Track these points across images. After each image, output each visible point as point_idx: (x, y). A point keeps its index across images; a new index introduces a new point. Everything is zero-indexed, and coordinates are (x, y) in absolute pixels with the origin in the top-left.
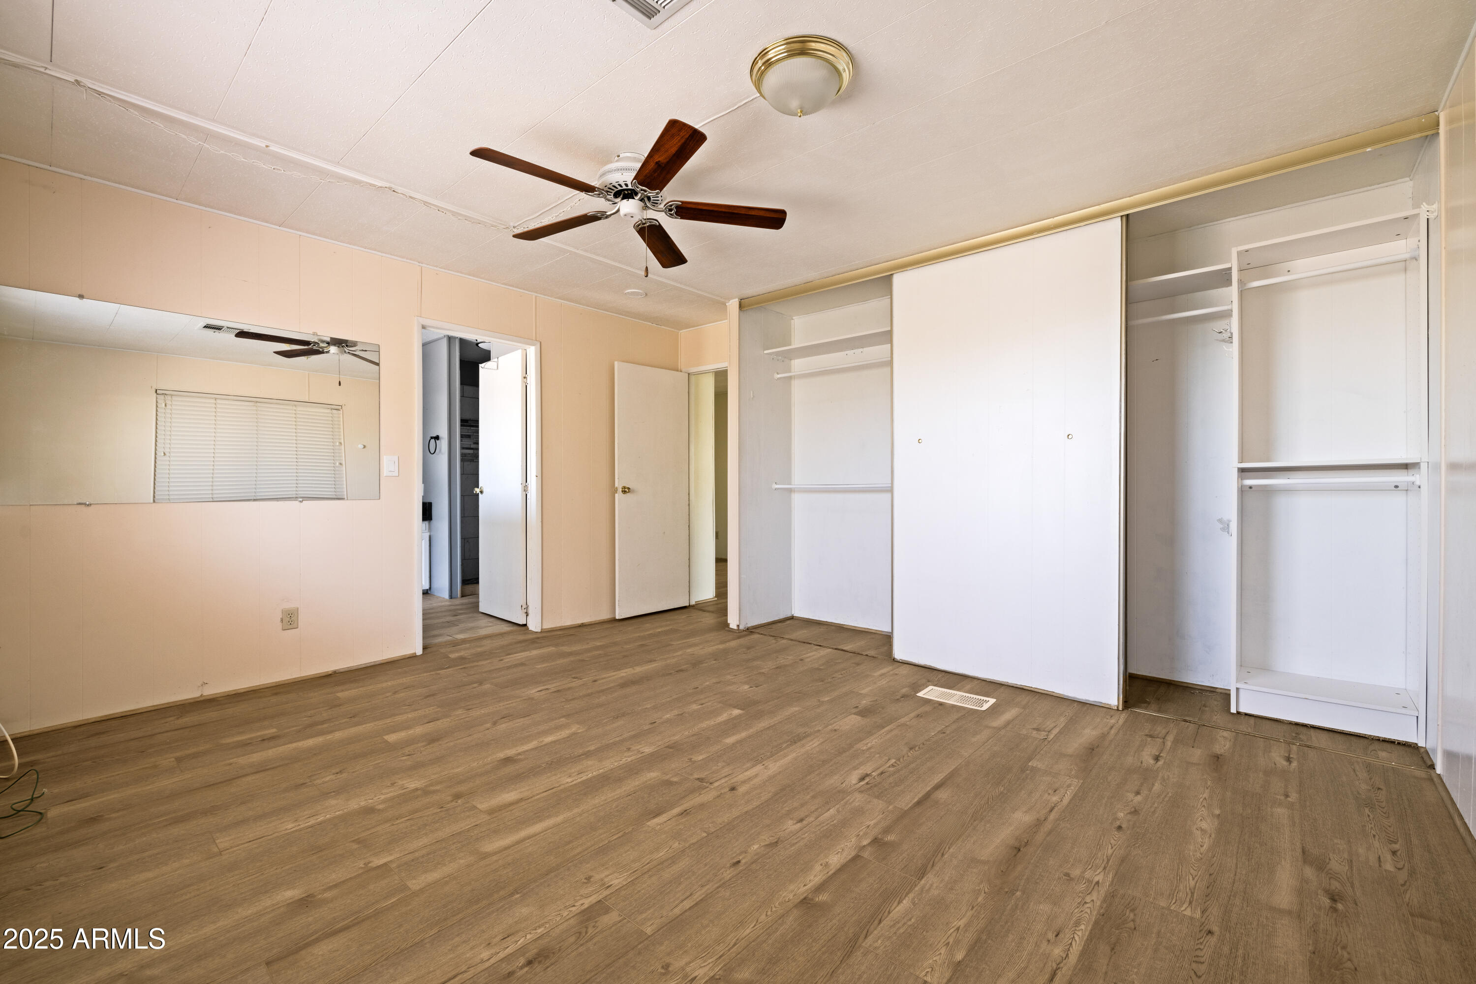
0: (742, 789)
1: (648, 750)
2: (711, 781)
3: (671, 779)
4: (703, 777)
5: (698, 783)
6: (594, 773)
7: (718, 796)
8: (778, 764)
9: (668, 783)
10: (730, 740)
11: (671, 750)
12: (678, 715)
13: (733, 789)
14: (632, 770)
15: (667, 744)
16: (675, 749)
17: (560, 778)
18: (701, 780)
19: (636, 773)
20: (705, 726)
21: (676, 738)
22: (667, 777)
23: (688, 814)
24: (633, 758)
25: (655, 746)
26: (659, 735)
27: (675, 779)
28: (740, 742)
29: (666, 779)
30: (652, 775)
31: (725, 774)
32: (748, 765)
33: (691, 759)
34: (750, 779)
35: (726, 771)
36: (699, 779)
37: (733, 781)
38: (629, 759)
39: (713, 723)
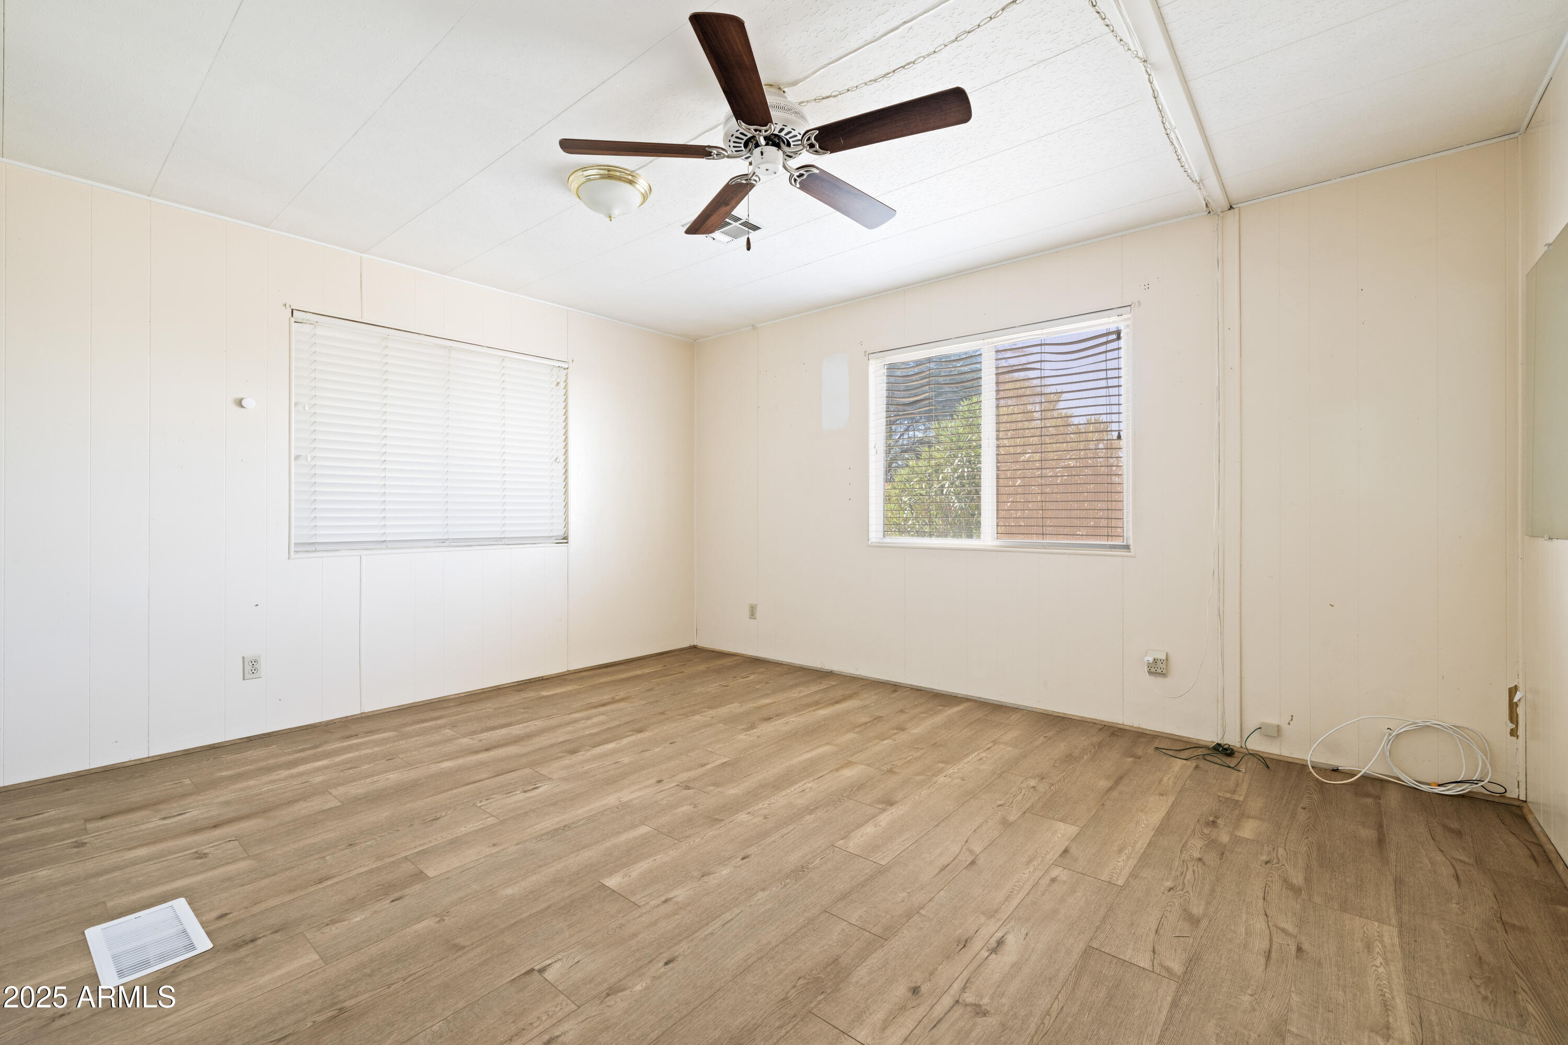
0: (653, 781)
1: (742, 817)
2: (678, 787)
3: (714, 788)
4: (684, 791)
5: (691, 785)
6: (789, 791)
7: (674, 776)
8: (605, 802)
9: (716, 785)
10: (644, 830)
11: (717, 817)
12: (709, 874)
13: (659, 782)
14: (754, 795)
15: (722, 824)
16: (713, 819)
17: (819, 787)
18: (688, 788)
19: (749, 792)
20: (671, 852)
21: (711, 833)
22: (719, 789)
23: (701, 765)
24: (756, 808)
25: (735, 821)
26: (733, 837)
27: (711, 788)
28: (633, 826)
29: (719, 788)
30: (733, 791)
31: (663, 792)
32: (635, 802)
33: (694, 807)
34: (640, 789)
35: (660, 796)
36: (689, 789)
37: (658, 787)
38: (760, 806)
39: (658, 857)
